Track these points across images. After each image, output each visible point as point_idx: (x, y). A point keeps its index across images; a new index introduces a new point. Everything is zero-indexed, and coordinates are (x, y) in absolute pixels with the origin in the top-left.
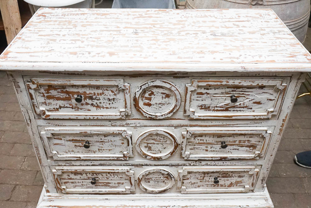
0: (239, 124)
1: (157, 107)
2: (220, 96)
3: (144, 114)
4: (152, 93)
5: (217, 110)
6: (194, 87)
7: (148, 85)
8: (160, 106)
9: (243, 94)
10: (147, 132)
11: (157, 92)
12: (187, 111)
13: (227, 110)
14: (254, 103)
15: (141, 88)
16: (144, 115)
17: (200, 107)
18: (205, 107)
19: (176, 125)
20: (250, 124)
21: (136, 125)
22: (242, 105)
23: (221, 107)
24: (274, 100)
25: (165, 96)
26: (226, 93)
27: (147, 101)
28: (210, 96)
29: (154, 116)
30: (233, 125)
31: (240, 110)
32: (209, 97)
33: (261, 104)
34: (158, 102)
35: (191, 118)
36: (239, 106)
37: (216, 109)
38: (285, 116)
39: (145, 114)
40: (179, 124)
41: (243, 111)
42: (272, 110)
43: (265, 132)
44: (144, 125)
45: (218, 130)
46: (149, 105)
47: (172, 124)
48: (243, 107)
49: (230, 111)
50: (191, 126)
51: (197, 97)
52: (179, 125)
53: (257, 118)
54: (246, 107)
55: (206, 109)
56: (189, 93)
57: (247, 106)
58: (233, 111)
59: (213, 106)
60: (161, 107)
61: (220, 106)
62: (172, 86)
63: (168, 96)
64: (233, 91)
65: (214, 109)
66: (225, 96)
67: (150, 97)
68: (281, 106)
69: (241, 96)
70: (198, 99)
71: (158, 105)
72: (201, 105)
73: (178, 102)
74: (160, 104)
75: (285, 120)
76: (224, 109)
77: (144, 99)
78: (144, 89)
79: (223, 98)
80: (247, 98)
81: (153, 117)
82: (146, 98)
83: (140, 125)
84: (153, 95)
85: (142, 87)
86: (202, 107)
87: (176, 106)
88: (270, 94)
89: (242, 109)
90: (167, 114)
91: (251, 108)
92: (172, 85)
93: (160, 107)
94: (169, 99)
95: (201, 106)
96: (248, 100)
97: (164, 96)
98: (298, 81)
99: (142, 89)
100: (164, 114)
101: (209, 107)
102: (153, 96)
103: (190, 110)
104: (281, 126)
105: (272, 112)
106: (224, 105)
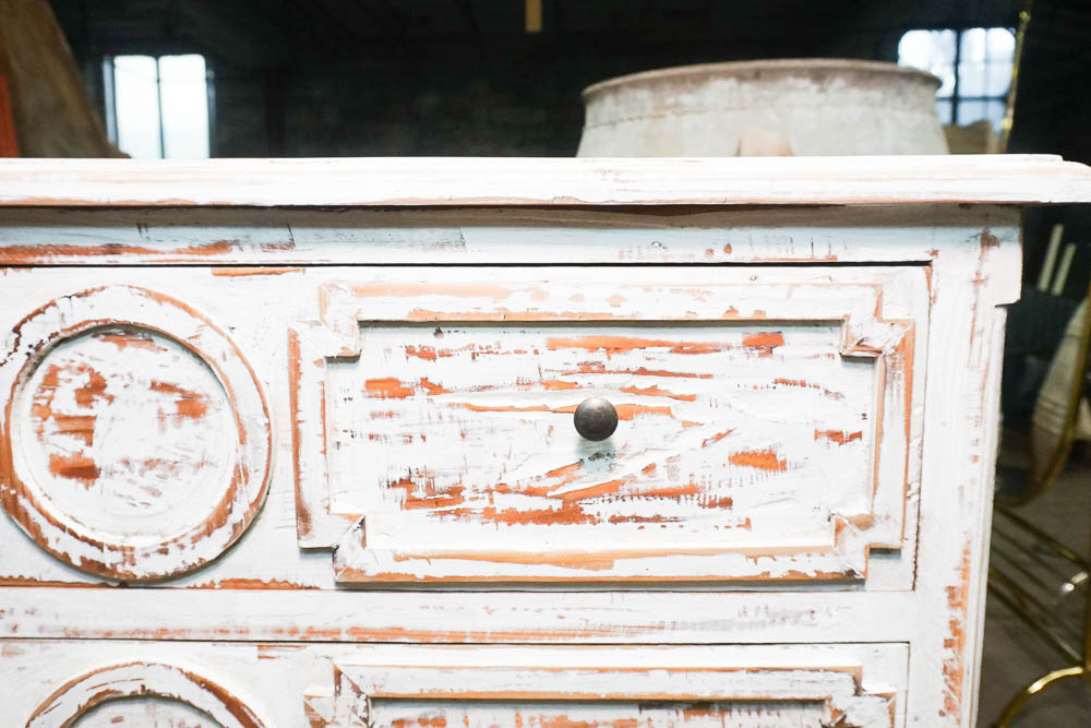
0: (668, 623)
1: (128, 490)
2: (512, 409)
3: (49, 532)
4: (97, 386)
5: (513, 517)
6: (336, 329)
7: (57, 318)
8: (151, 477)
9: (653, 391)
10: (82, 679)
11: (127, 381)
12: (316, 513)
13: (570, 513)
14: (741, 459)
15: (17, 343)
16: (52, 545)
17: (402, 492)
18: (429, 487)
19: (265, 631)
20: (741, 626)
21: (15, 628)
22: (662, 481)
23: (530, 492)
24: (859, 435)
25: (174, 409)
26: (547, 385)
27: (70, 446)
28: (451, 405)
29: (112, 548)
30: (632, 634)
31: (657, 519)
32: (446, 412)
33: (783, 466)
34: (140, 453)
35: (349, 570)
36: (645, 484)
37: (503, 503)
38: (957, 560)
39: (58, 531)
40: (285, 625)
41: (676, 520)
42: (859, 508)
43: (851, 688)
44: (65, 630)
45: (534, 669)
46: (85, 472)
47: (240, 622)
48: (674, 494)
49: (594, 520)
50: (363, 638)
51: (374, 416)
52: (280, 631)
53: (778, 570)
54: (691, 491)
55: (437, 502)
56: (311, 375)
57: (697, 481)
58: (615, 520)
59: (482, 487)
60: (160, 486)
61: (524, 487)
62: (199, 322)
63: (191, 406)
64: (586, 368)
65: (486, 503)
66: (545, 409)
67: (84, 412)
68: (915, 487)
69: (647, 410)
70: (379, 426)
71: (142, 473)
72: (405, 475)
73: (249, 445)
74: (150, 464)
75: (964, 590)
76: (557, 505)
77: (51, 425)
78: (37, 348)
79: (534, 423)
80: (686, 424)
81: (108, 558)
82: (61, 419)
83: (41, 629)
84: (103, 395)
85: (23, 329)
86: (410, 492)
87: (241, 474)
88: (827, 392)
89: (666, 507)
90: (195, 540)
91: (727, 503)
92: (200, 317)
93: (155, 493)
94: (201, 428)
95: (406, 483)
96: (697, 436)
97: (169, 403)
98: (976, 292)
99: (23, 348)
100: (175, 541)
101: (455, 492)
102: (100, 407)
103: (333, 509)
104: (948, 644)
105: (865, 524)
106: (551, 474)
